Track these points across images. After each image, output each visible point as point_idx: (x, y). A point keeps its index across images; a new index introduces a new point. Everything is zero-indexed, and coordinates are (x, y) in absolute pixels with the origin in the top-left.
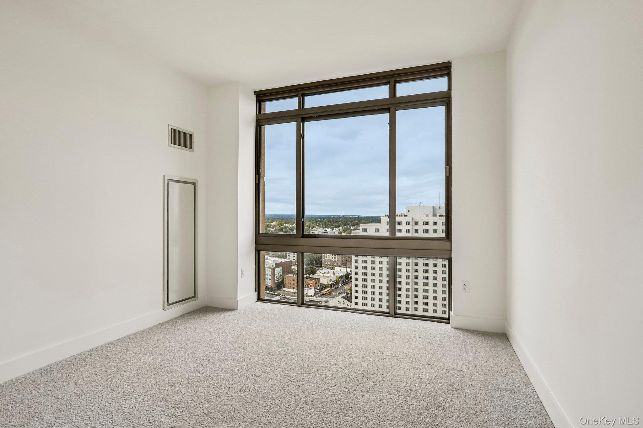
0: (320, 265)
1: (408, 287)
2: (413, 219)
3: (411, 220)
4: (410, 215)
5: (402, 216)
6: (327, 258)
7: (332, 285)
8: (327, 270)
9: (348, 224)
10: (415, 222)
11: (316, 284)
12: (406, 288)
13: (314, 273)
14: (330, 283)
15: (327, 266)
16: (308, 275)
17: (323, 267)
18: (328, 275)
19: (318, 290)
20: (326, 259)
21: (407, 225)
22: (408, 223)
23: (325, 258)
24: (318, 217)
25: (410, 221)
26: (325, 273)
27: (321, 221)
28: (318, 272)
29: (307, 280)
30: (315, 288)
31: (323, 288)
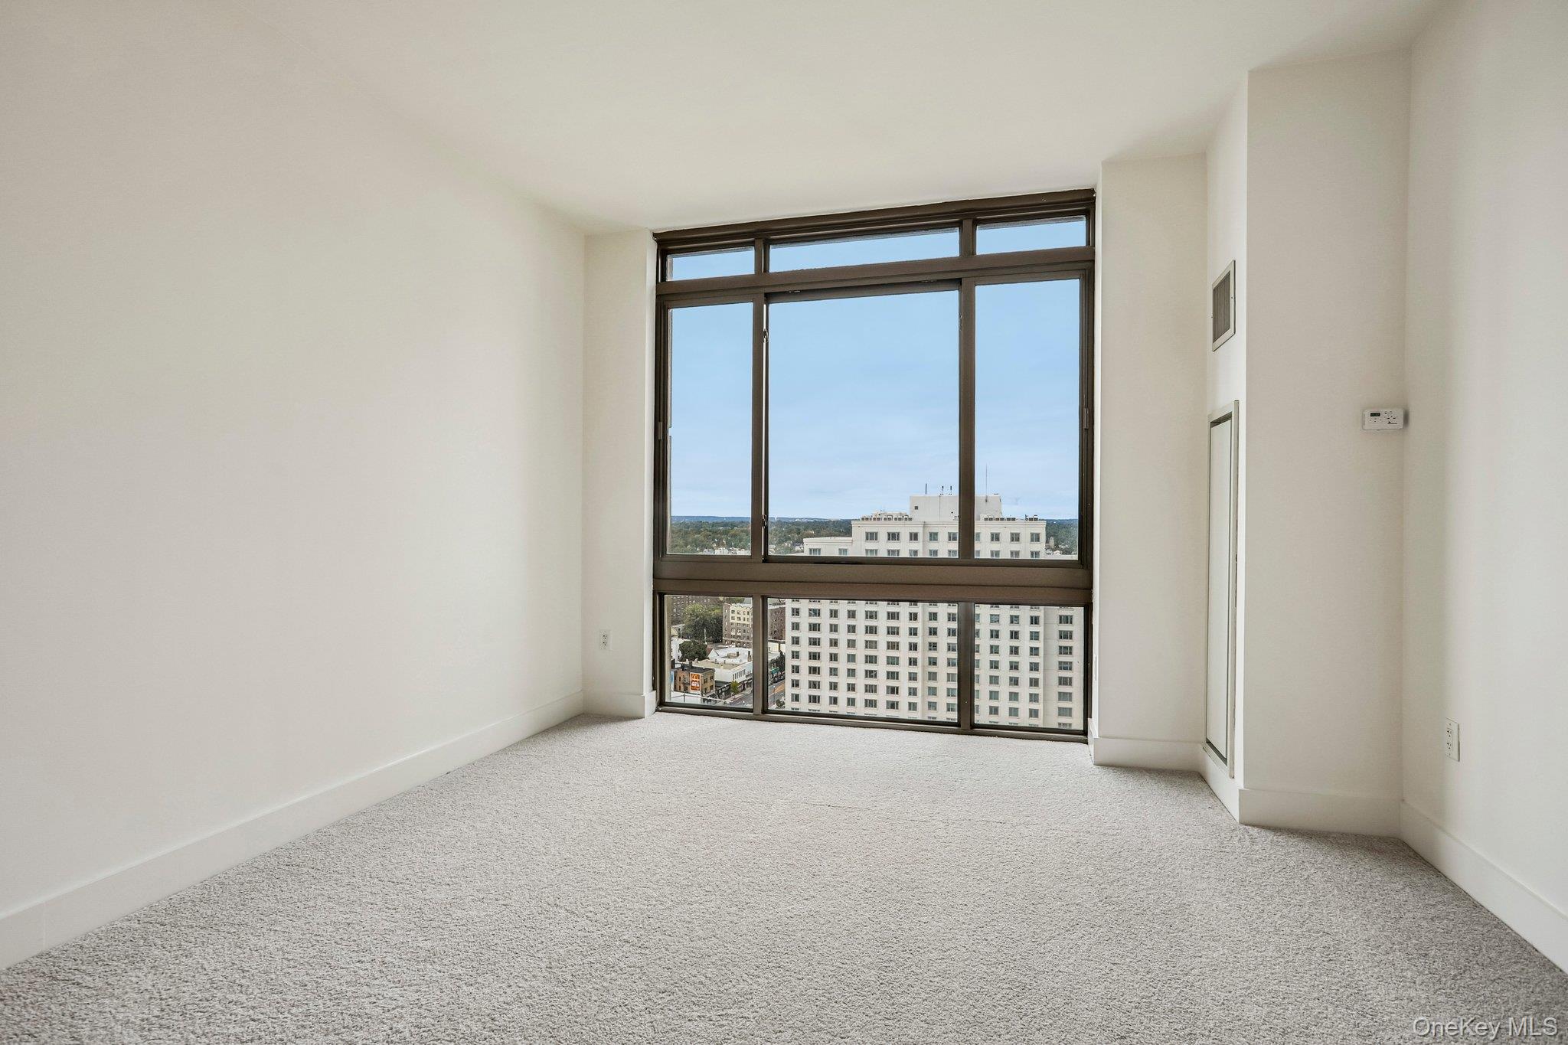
0: (717, 638)
1: (913, 684)
2: (925, 525)
3: (921, 529)
4: (919, 517)
5: (900, 519)
6: (736, 621)
7: (744, 685)
8: (732, 649)
9: (790, 539)
10: (931, 534)
11: (706, 682)
12: (910, 688)
13: (703, 656)
14: (739, 680)
15: (733, 639)
16: (687, 662)
17: (726, 641)
18: (736, 661)
19: (711, 696)
20: (732, 624)
21: (911, 539)
22: (914, 537)
23: (731, 621)
24: (719, 521)
25: (919, 530)
26: (729, 657)
27: (726, 533)
28: (712, 655)
29: (685, 673)
30: (704, 691)
31: (722, 692)
